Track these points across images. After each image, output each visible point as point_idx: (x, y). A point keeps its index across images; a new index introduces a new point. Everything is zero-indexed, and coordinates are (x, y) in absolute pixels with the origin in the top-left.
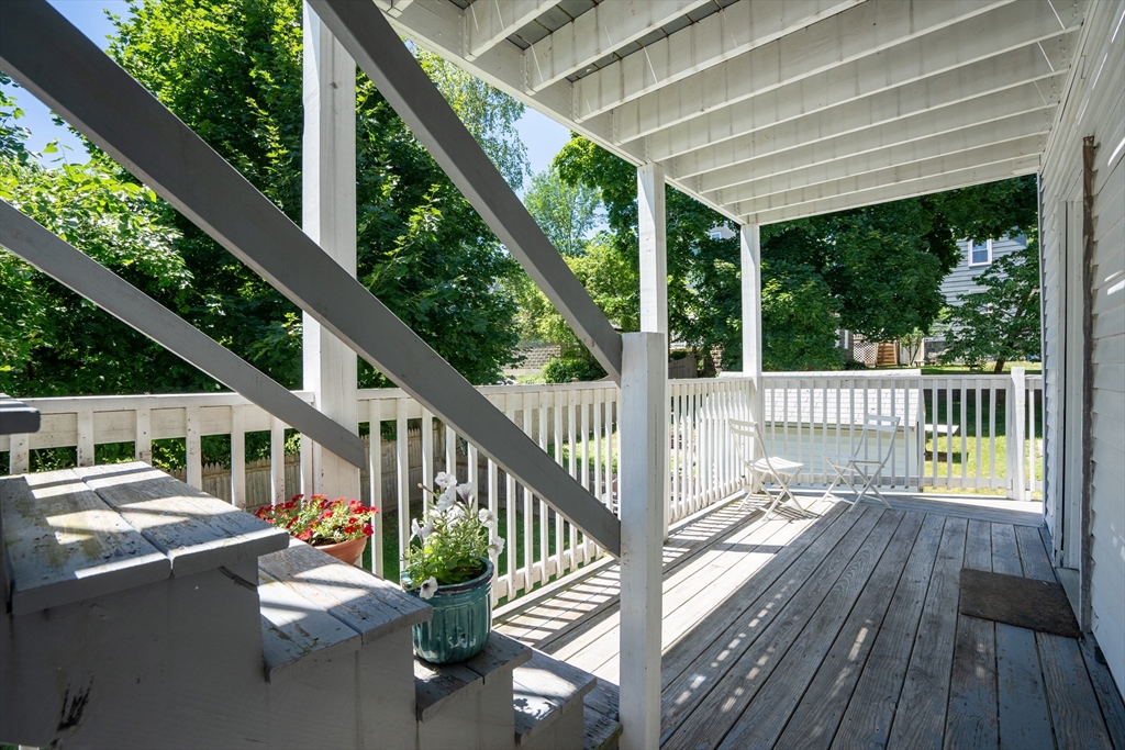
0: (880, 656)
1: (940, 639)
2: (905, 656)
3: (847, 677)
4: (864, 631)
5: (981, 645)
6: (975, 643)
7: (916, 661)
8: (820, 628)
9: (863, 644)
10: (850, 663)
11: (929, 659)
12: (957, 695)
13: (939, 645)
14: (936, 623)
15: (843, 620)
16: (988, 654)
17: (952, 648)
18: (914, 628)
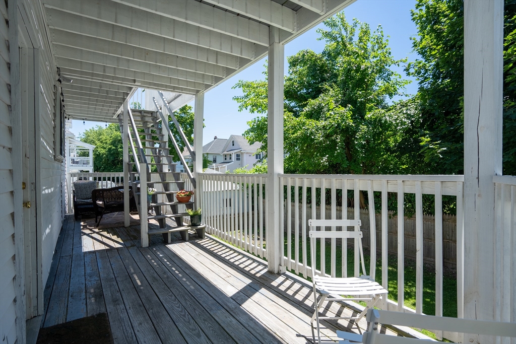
0: (126, 279)
1: (110, 295)
2: (119, 283)
3: (130, 270)
4: (139, 284)
5: (93, 301)
6: (96, 300)
7: (115, 283)
8: (154, 277)
9: (136, 280)
10: (133, 273)
11: (111, 286)
12: (98, 280)
13: (109, 292)
14: (115, 301)
15: (151, 284)
16: (90, 298)
17: (104, 294)
18: (123, 294)
